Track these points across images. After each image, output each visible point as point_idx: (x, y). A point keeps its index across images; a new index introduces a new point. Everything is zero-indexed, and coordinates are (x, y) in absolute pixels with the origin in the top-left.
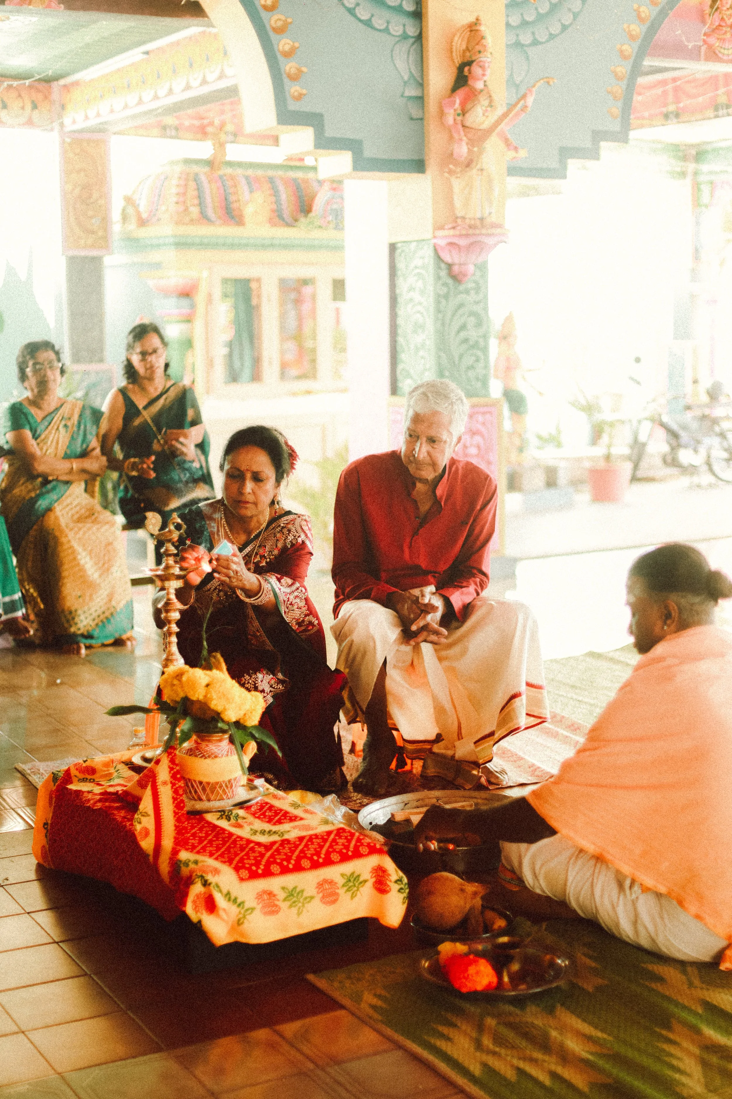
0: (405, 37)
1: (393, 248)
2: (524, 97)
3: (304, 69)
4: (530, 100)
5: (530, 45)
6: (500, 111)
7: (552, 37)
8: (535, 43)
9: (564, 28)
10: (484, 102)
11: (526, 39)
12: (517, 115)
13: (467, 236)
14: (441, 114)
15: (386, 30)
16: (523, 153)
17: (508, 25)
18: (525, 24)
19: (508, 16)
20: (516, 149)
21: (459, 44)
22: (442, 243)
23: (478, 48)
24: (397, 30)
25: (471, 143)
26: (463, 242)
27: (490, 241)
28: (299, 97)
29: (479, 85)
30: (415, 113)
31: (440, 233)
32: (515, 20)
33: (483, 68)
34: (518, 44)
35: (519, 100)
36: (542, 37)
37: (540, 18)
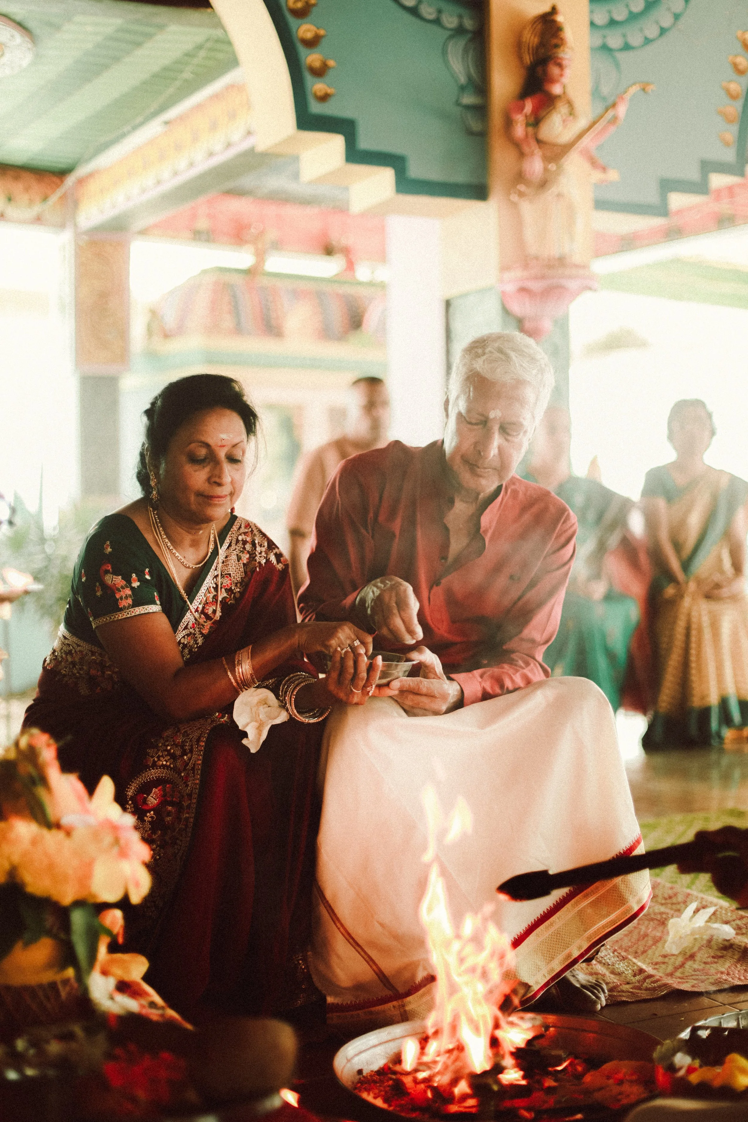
0: (460, 31)
1: (448, 304)
2: (614, 105)
3: (331, 63)
4: (622, 110)
5: (621, 50)
6: (582, 123)
7: (648, 41)
8: (627, 47)
9: (663, 31)
10: (562, 109)
11: (614, 41)
12: (604, 129)
13: (543, 277)
14: (508, 123)
15: (437, 22)
16: (613, 175)
17: (592, 24)
18: (612, 23)
19: (592, 12)
20: (604, 169)
21: (531, 38)
22: (510, 288)
23: (555, 41)
24: (450, 21)
25: (547, 159)
26: (536, 286)
27: (572, 285)
28: (324, 98)
29: (556, 89)
30: (475, 126)
31: (507, 276)
32: (601, 19)
33: (560, 66)
34: (605, 48)
35: (607, 110)
36: (635, 40)
37: (633, 17)
